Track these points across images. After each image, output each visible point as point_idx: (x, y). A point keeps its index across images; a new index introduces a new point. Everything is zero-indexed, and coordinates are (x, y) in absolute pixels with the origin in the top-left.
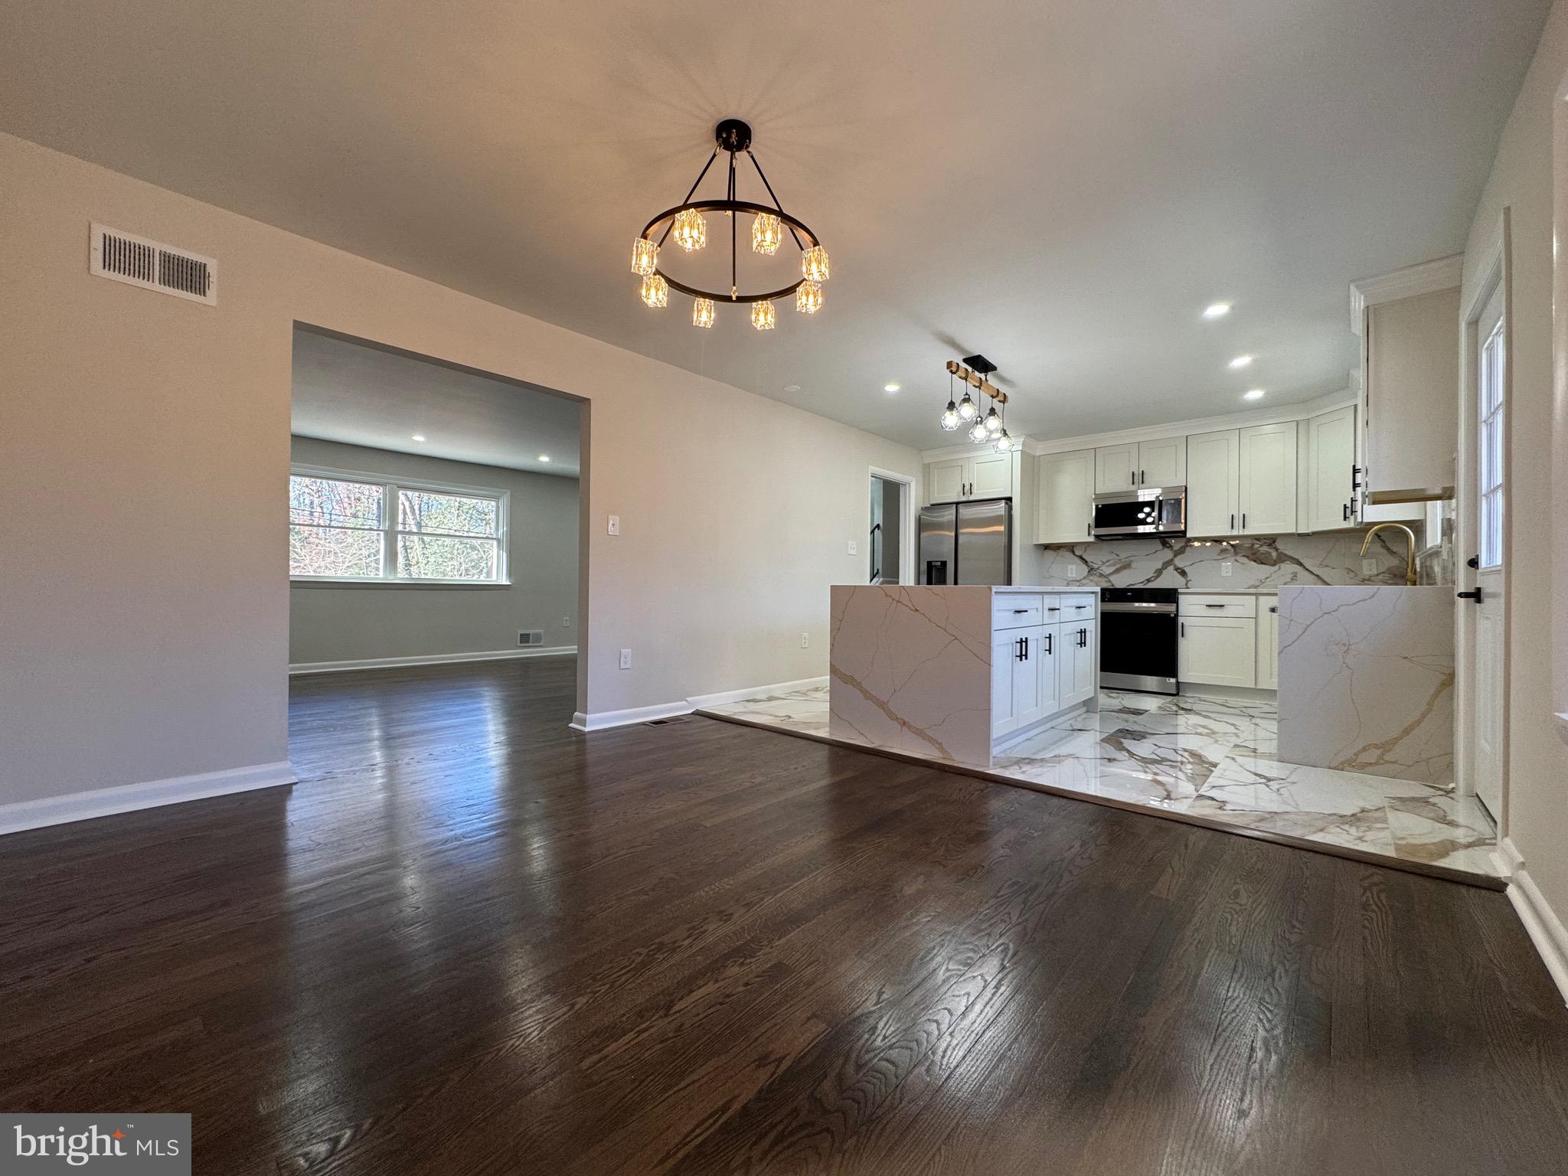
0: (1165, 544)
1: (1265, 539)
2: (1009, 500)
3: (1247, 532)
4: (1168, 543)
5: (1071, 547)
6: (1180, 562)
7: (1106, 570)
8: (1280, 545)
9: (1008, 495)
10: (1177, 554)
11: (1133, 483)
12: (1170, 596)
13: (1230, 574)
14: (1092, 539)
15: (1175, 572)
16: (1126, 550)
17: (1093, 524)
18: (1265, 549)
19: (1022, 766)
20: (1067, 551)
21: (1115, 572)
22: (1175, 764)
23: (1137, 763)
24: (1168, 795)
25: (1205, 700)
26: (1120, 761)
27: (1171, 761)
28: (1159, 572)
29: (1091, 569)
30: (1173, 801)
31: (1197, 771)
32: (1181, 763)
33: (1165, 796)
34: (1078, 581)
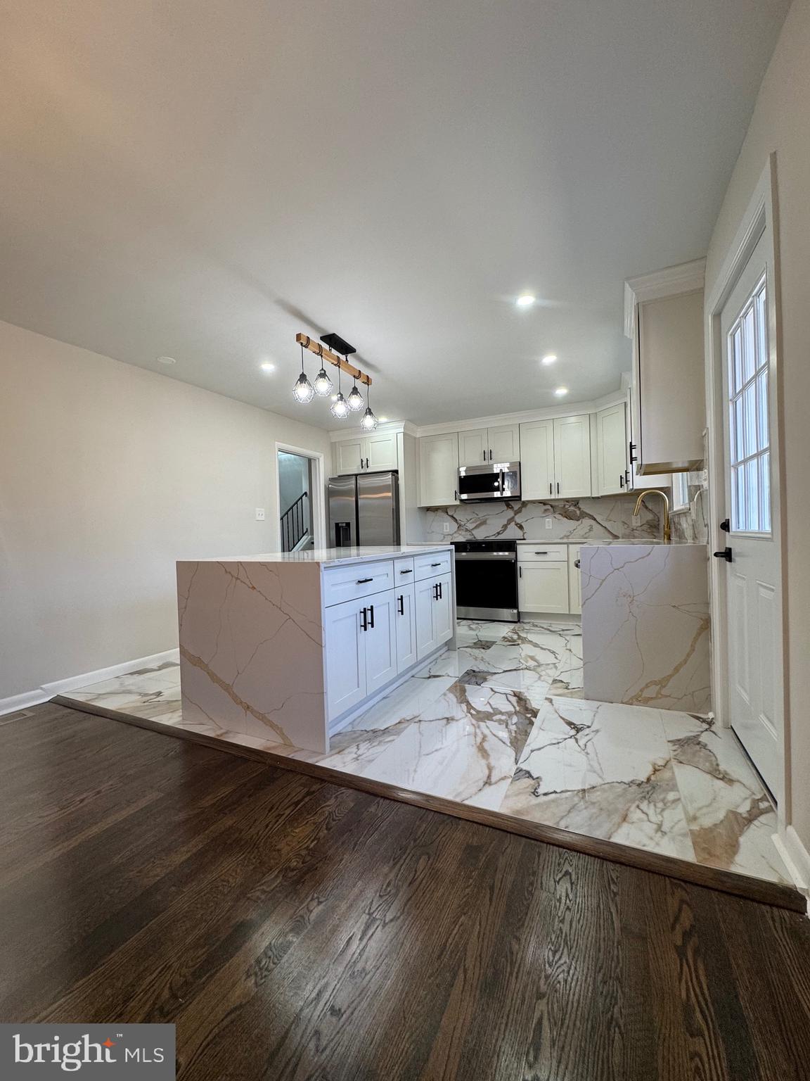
0: (508, 506)
1: (573, 501)
2: (396, 472)
3: (561, 496)
4: (510, 505)
5: (445, 509)
6: (518, 519)
7: (470, 526)
8: (580, 505)
9: (395, 468)
10: (517, 513)
11: (485, 459)
12: (510, 546)
13: (551, 528)
14: (458, 503)
15: (516, 526)
16: (483, 511)
17: (458, 491)
18: (572, 508)
19: (361, 746)
20: (443, 511)
21: (476, 527)
22: (503, 718)
23: (471, 721)
24: (489, 777)
25: (537, 626)
26: (457, 720)
27: (501, 713)
28: (505, 527)
29: (460, 526)
30: (492, 787)
31: (520, 727)
32: (510, 715)
33: (485, 779)
34: (451, 535)
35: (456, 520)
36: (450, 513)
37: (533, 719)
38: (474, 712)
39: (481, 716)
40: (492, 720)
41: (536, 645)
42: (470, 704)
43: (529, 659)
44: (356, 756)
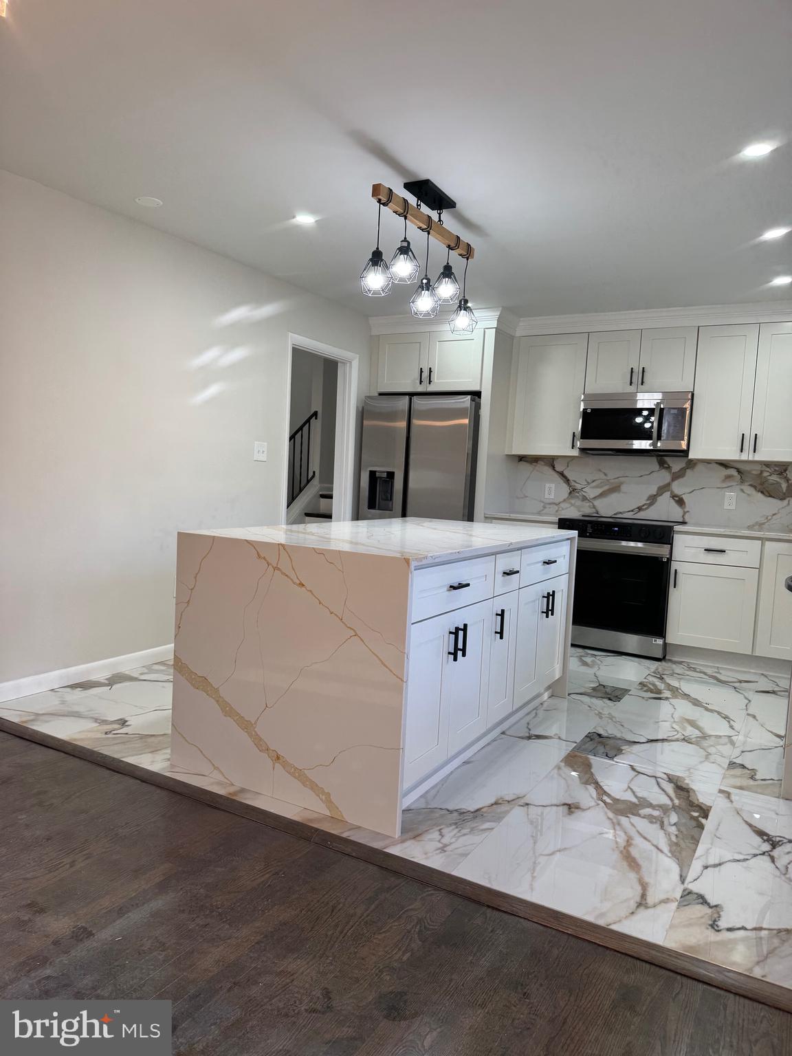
0: (662, 464)
1: (776, 467)
2: (476, 395)
3: (757, 457)
4: (665, 462)
5: (550, 461)
6: (677, 488)
7: (592, 492)
8: (790, 474)
9: (475, 388)
11: (631, 384)
12: (662, 534)
13: (733, 507)
15: (671, 499)
16: (615, 468)
17: (578, 433)
18: (775, 478)
19: (444, 831)
20: (546, 464)
21: (602, 495)
22: (656, 813)
23: (606, 813)
24: (643, 896)
25: (695, 670)
26: (584, 810)
27: (651, 806)
28: (653, 499)
29: (573, 491)
30: (650, 911)
31: (683, 829)
32: (664, 809)
33: (638, 899)
34: (556, 505)
35: (567, 481)
36: (559, 468)
37: (703, 821)
38: (608, 800)
39: (621, 806)
40: (639, 816)
41: (696, 703)
42: (601, 787)
43: (686, 725)
44: (441, 845)
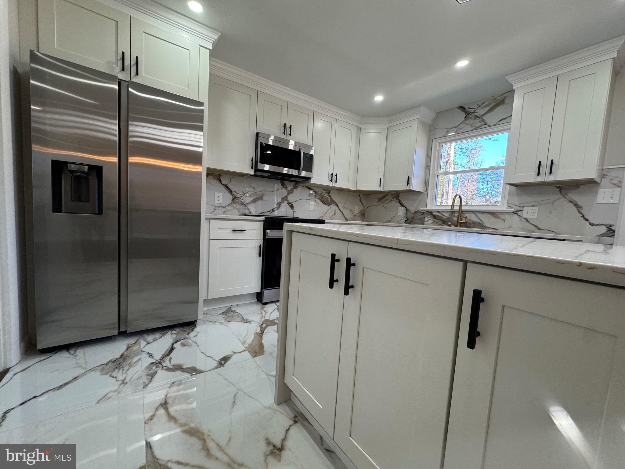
0: (283, 184)
1: (327, 190)
3: (337, 185)
5: (218, 176)
6: (291, 198)
7: (246, 200)
8: (330, 193)
9: (192, 97)
10: (290, 193)
11: (285, 132)
13: (313, 209)
15: (288, 205)
16: (261, 185)
17: (257, 160)
18: (326, 195)
21: (252, 202)
28: (279, 204)
29: (234, 199)
34: (223, 208)
35: (230, 191)
36: (224, 182)
